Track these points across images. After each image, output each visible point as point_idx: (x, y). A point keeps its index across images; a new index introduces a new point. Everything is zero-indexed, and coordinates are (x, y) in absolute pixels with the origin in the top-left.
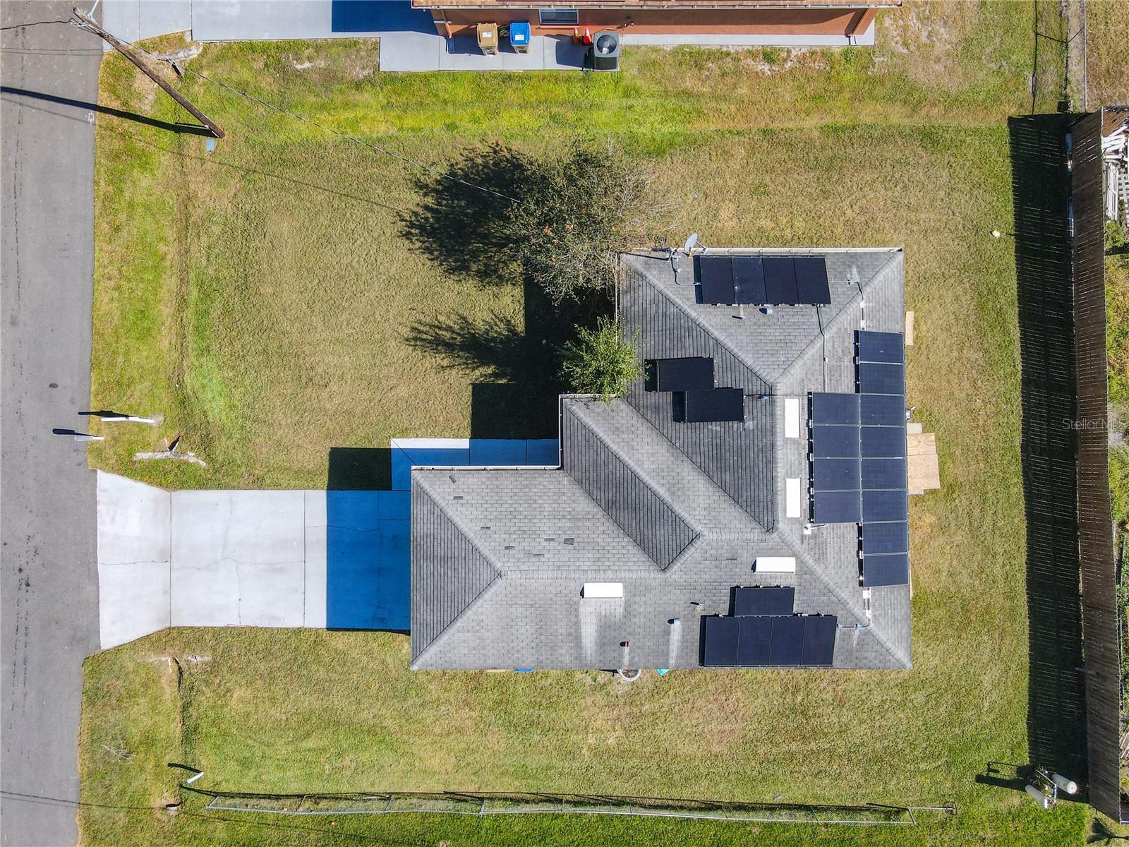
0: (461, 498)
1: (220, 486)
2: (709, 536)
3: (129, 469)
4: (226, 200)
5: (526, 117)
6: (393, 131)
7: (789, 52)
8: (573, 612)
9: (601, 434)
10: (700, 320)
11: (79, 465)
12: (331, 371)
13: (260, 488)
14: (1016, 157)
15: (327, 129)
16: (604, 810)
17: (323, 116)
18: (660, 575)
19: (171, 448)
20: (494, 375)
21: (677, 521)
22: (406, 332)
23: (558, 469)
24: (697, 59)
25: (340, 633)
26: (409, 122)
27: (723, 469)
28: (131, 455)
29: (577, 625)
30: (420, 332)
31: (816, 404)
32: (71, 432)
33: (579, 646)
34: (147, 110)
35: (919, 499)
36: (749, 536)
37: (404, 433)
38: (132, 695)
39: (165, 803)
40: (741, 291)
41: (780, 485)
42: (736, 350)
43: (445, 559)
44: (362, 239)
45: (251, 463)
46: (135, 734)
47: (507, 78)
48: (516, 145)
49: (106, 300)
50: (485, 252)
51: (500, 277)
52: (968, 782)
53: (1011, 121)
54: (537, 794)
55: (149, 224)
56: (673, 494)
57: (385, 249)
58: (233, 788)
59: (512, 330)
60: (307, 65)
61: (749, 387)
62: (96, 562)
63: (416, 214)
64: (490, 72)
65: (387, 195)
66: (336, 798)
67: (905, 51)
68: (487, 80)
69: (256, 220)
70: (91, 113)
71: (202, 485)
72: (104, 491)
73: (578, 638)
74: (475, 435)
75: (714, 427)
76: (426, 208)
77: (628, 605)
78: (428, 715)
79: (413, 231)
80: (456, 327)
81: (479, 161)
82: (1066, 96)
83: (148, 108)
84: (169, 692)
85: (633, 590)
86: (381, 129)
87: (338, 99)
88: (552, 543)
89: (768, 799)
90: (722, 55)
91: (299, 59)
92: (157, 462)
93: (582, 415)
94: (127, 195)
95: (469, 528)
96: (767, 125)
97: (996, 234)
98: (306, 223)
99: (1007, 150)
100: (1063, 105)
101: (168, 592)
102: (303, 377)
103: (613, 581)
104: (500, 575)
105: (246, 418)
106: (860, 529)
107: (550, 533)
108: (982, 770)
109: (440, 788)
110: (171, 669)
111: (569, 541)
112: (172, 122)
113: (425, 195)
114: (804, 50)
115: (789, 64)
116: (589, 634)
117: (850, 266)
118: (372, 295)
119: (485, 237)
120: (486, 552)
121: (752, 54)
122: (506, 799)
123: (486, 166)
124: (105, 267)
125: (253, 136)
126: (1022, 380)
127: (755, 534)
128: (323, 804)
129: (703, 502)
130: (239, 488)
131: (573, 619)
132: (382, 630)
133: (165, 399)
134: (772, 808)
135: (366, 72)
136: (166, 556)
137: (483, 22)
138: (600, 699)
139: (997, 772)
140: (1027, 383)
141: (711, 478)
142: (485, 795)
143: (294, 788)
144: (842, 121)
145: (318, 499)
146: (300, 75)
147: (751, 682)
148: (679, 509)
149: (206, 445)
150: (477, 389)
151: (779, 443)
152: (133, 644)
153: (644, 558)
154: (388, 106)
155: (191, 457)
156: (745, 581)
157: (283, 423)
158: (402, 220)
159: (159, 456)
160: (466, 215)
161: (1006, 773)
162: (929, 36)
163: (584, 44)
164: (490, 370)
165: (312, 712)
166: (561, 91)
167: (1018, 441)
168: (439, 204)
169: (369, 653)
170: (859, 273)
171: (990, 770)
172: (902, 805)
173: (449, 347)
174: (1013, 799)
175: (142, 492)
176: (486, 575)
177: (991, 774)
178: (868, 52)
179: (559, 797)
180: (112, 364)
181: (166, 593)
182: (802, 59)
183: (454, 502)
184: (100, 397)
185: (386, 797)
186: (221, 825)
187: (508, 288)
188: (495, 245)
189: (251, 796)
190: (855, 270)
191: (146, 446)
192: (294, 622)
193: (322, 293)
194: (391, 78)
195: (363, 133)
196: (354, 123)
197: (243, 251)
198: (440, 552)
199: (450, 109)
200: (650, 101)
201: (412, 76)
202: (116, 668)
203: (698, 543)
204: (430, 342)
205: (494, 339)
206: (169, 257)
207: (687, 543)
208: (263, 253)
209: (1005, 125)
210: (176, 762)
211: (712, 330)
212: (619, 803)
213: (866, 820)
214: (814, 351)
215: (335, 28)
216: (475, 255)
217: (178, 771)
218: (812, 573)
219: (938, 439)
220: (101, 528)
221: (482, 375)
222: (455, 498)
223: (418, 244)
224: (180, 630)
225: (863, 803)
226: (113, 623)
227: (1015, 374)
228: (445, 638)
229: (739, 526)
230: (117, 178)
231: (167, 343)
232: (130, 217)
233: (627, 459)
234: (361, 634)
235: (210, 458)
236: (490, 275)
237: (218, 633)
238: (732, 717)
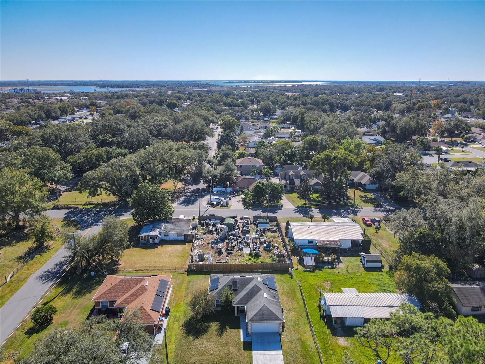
2: (255, 283)
6: (174, 343)
7: (171, 294)
8: (269, 299)
9: (239, 299)
10: (221, 288)
14: (193, 275)
15: (171, 355)
16: (309, 315)
18: (262, 289)
22: (218, 338)
23: (246, 306)
25: (283, 348)
27: (246, 284)
33: (276, 301)
37: (239, 338)
42: (226, 283)
43: (263, 315)
50: (203, 327)
51: (208, 325)
52: (293, 279)
54: (309, 324)
56: (249, 289)
57: (200, 342)
59: (219, 324)
60: (156, 357)
63: (193, 337)
65: (189, 342)
68: (167, 329)
74: (239, 328)
75: (238, 284)
77: (268, 294)
79: (197, 338)
80: (218, 331)
81: (184, 329)
82: (184, 271)
86: (174, 345)
88: (258, 302)
89: (301, 298)
90: (170, 300)
93: (236, 302)
95: (257, 311)
97: (206, 276)
100: (186, 271)
103: (264, 294)
104: (264, 305)
108: (290, 278)
111: (258, 300)
113: (189, 336)
115: (173, 294)
116: (273, 300)
119: (200, 328)
120: (261, 308)
121: (171, 297)
127: (254, 280)
129: (250, 285)
132: (281, 342)
134: (303, 297)
135: (161, 347)
144: (184, 290)
145: (254, 353)
148: (252, 287)
150: (231, 328)
153: (260, 292)
154: (169, 344)
158: (195, 339)
160: (195, 330)
161: (290, 276)
164: (227, 326)
166: (172, 319)
168: (192, 334)
169: (286, 344)
173: (222, 332)
174: (294, 275)
176: (265, 307)
183: (252, 314)
185: (316, 344)
187: (210, 325)
194: (163, 343)
195: (174, 349)
196: (171, 350)
200: (176, 309)
201: (164, 339)
203: (257, 284)
205: (221, 326)
207: (257, 286)
209: (188, 276)
211: (223, 286)
212: (307, 313)
216: (204, 329)
221: (228, 328)
223: (200, 337)
225: (299, 289)
228: (277, 315)
234: (282, 345)
236: (208, 327)
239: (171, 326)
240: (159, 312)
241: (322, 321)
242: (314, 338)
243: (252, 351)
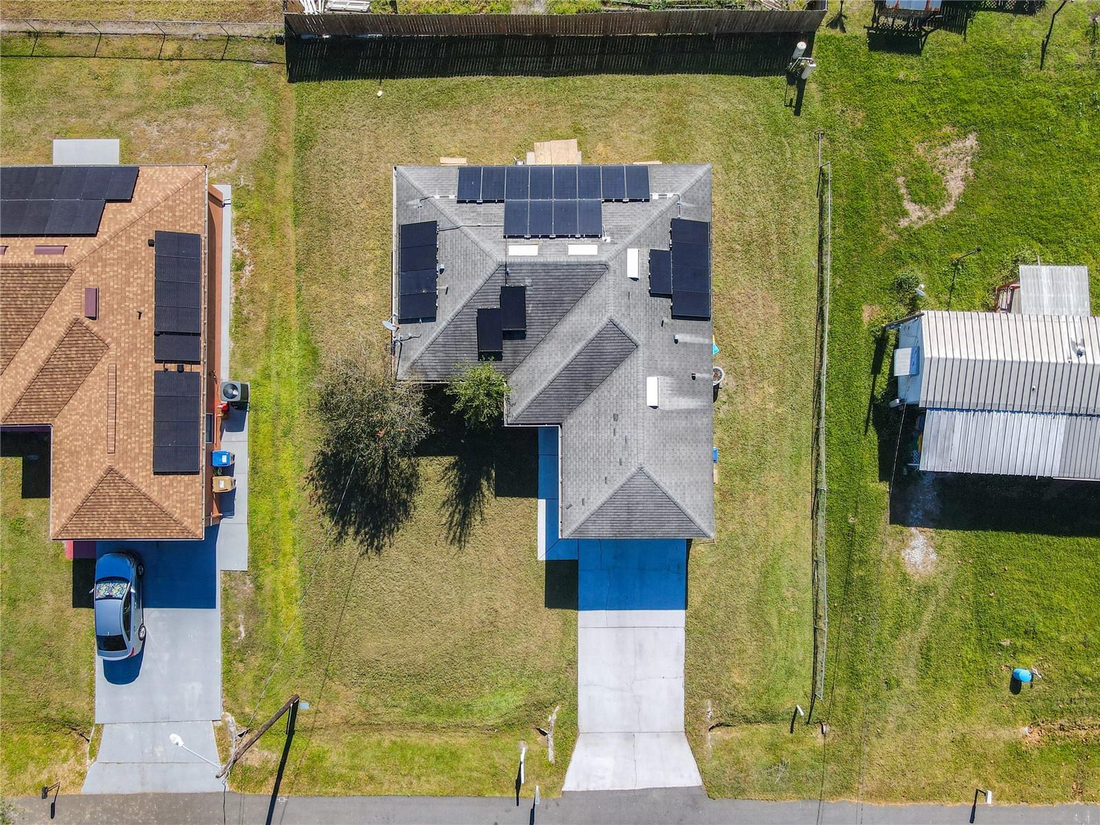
0: (583, 500)
1: (575, 695)
2: (611, 312)
3: (561, 766)
4: (348, 693)
5: (285, 456)
6: (295, 560)
7: (235, 251)
8: (668, 414)
9: (534, 394)
10: (448, 319)
11: (558, 805)
12: (485, 607)
13: (576, 662)
14: (320, 77)
15: (292, 612)
16: (824, 396)
17: (282, 616)
18: (641, 349)
19: (544, 734)
20: (488, 480)
21: (600, 336)
22: (454, 549)
23: (561, 427)
24: (240, 322)
25: (689, 599)
26: (288, 548)
27: (562, 302)
28: (551, 765)
29: (679, 412)
30: (454, 538)
31: (513, 233)
32: (533, 811)
33: (695, 411)
34: (276, 756)
35: (585, 156)
36: (611, 283)
37: (533, 550)
38: (737, 761)
39: (820, 735)
40: (427, 288)
41: (573, 260)
42: (472, 292)
43: (630, 511)
44: (381, 583)
45: (556, 671)
46: (767, 759)
47: (254, 470)
48: (307, 463)
49: (428, 786)
50: (392, 487)
51: (412, 475)
52: (800, 121)
53: (291, 81)
54: (812, 447)
55: (368, 754)
56: (580, 340)
57: (388, 565)
58: (809, 682)
59: (454, 465)
60: (242, 629)
61: (500, 282)
62: (634, 790)
63: (362, 542)
64: (249, 484)
65: (346, 564)
66: (816, 603)
67: (236, 161)
68: (255, 486)
69: (365, 668)
70: (278, 799)
71: (574, 708)
72: (578, 786)
73: (689, 412)
74: (535, 495)
75: (529, 308)
76: (357, 533)
77: (664, 374)
78: (753, 531)
79: (376, 544)
80: (451, 509)
81: (320, 492)
82: (272, 38)
83: (274, 756)
84: (735, 734)
85: (652, 370)
86: (293, 570)
87: (269, 604)
88: (617, 430)
89: (815, 271)
90: (237, 303)
91: (238, 635)
92: (556, 745)
93: (520, 409)
94: (344, 771)
95: (604, 494)
96: (293, 268)
97: (380, 93)
98: (368, 628)
99: (314, 84)
100: (279, 40)
101: (658, 734)
102: (489, 629)
103: (645, 384)
104: (641, 469)
105: (521, 675)
106: (606, 201)
107: (609, 432)
108: (790, 111)
109: (809, 522)
110: (718, 732)
111: (615, 417)
112: (286, 737)
113: (347, 534)
114: (235, 239)
115: (245, 251)
116: (686, 403)
117: (407, 206)
118: (426, 575)
119: (381, 487)
120: (624, 480)
121: (237, 280)
122: (817, 472)
123: (324, 487)
124: (402, 787)
125: (298, 672)
126: (494, 75)
127: (609, 278)
128: (821, 613)
129: (586, 317)
130: (577, 679)
131: (675, 414)
132: (687, 567)
133: (506, 740)
134: (821, 269)
135: (248, 582)
136: (630, 736)
137: (212, 487)
138: (739, 399)
139: (792, 100)
140: (496, 72)
141: (568, 311)
142: (814, 488)
143: (809, 635)
144: (290, 211)
145: (585, 617)
146: (249, 635)
147: (725, 283)
148: (591, 334)
149: (542, 706)
150: (499, 493)
151: (542, 260)
152: (697, 760)
153: (628, 361)
154: (275, 565)
155: (552, 718)
156: (645, 286)
157: (525, 645)
158: (367, 552)
159: (551, 742)
160: (363, 502)
161: (793, 93)
162: (224, 142)
163: (228, 410)
164: (485, 483)
165: (750, 621)
166: (265, 428)
167: (541, 80)
168: (355, 522)
169: (704, 576)
170: (413, 199)
171: (790, 105)
172: (818, 171)
173: (466, 515)
174: (812, 88)
175: (580, 756)
177: (794, 104)
178: (237, 189)
179: (814, 430)
180: (479, 780)
181: (658, 736)
182: (241, 241)
183: (586, 505)
184: (505, 790)
185: (816, 563)
186: (837, 691)
187: (420, 470)
188: (387, 480)
189: (815, 668)
190: (411, 203)
191: (544, 753)
192: (681, 634)
193: (423, 615)
194: (253, 562)
195: (297, 584)
196: (289, 591)
197: (390, 678)
198: (624, 516)
199: (278, 515)
200: (273, 359)
201: (251, 544)
202: (716, 774)
203: (617, 321)
204: (462, 530)
205: (460, 480)
206: (393, 738)
207: (616, 329)
208: (392, 662)
209: (295, 85)
210: (789, 728)
211: (456, 310)
212: (818, 384)
213: (829, 198)
214: (473, 234)
215: (212, 605)
216: (394, 495)
217: (796, 726)
218: (639, 236)
219: (539, 140)
220: (608, 787)
221: (488, 490)
222: (583, 504)
223: (386, 539)
224: (687, 724)
225: (817, 200)
226: (682, 776)
227: (489, 82)
228: (689, 512)
229: (604, 290)
230: (330, 779)
231: (462, 739)
232: (362, 768)
233: (554, 374)
234: (690, 583)
235: (553, 703)
236: (411, 483)
237: (689, 694)
238: (752, 299)
239: (268, 467)
240: (197, 473)
241: (871, 428)
242: (814, 532)
243: (576, 608)
